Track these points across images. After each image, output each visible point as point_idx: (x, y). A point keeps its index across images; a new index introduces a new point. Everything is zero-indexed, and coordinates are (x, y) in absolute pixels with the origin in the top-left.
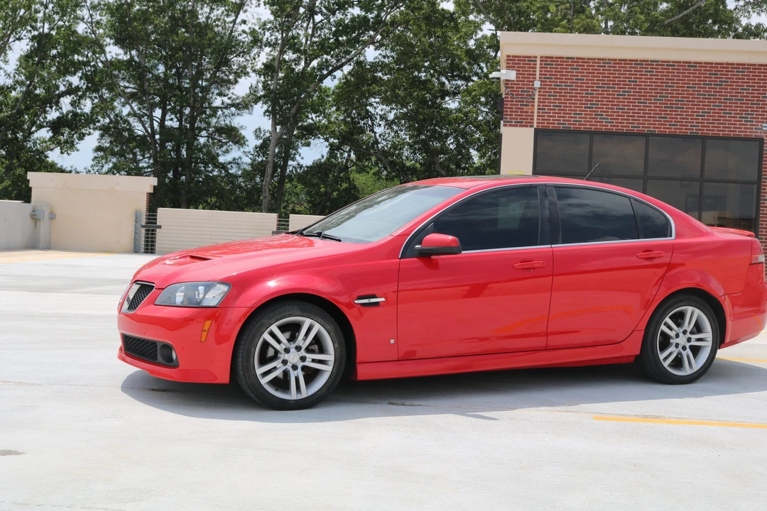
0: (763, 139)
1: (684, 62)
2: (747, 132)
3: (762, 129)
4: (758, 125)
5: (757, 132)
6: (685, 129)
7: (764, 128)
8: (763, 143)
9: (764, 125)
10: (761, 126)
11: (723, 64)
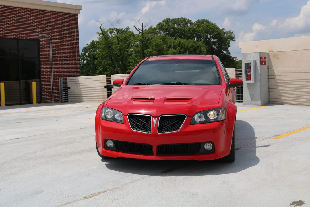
0: (39, 40)
1: (8, 6)
2: (33, 37)
3: (39, 36)
4: (37, 34)
5: (37, 37)
6: (11, 36)
7: (40, 36)
8: (40, 42)
9: (40, 34)
10: (38, 34)
11: (22, 8)
